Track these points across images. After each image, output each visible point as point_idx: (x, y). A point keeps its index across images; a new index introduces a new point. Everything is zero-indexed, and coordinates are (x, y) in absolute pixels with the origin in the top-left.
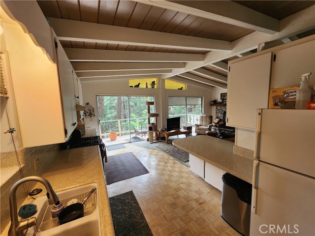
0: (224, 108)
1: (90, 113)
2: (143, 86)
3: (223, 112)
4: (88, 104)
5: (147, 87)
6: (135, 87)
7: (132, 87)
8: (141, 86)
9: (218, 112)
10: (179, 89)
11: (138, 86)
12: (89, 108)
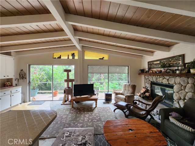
0: (150, 77)
1: (23, 77)
2: (64, 57)
3: (150, 82)
4: (22, 70)
5: (68, 58)
6: (57, 58)
7: (56, 58)
8: (62, 58)
9: (146, 81)
10: (100, 59)
11: (60, 57)
12: (22, 73)
